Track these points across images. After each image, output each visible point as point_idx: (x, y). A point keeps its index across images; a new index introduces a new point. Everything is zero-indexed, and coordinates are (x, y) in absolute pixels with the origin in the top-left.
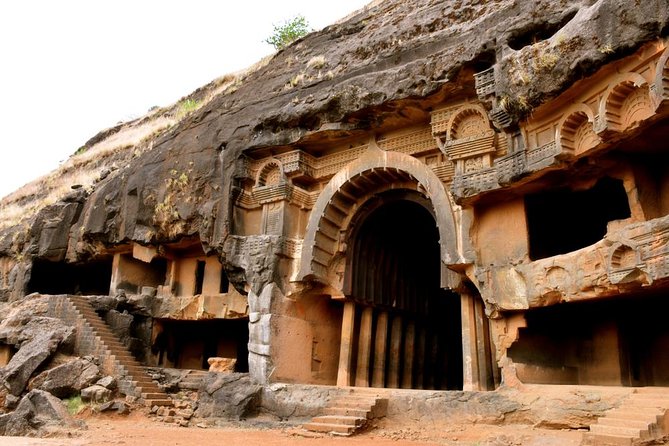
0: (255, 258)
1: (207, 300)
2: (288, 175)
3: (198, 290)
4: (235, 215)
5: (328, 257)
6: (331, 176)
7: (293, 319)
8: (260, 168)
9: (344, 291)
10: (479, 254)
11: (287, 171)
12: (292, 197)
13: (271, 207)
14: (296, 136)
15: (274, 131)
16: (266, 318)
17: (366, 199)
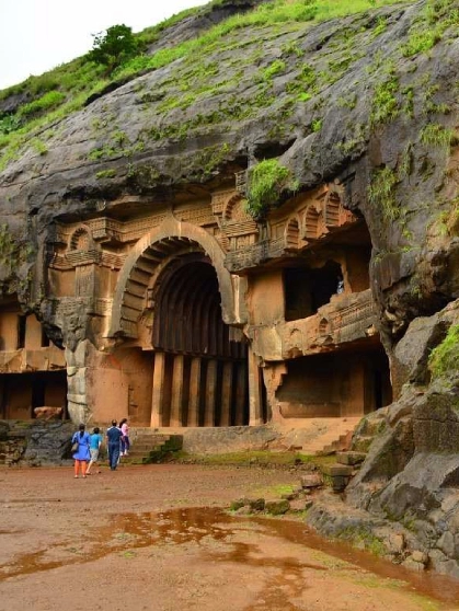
0: (69, 318)
1: (30, 354)
2: (97, 240)
3: (21, 344)
4: (50, 276)
5: (137, 314)
6: (136, 241)
7: (107, 370)
8: (71, 232)
9: (153, 343)
10: (252, 314)
11: (95, 237)
12: (101, 260)
13: (83, 269)
14: (101, 206)
15: (82, 200)
16: (82, 371)
17: (169, 260)
